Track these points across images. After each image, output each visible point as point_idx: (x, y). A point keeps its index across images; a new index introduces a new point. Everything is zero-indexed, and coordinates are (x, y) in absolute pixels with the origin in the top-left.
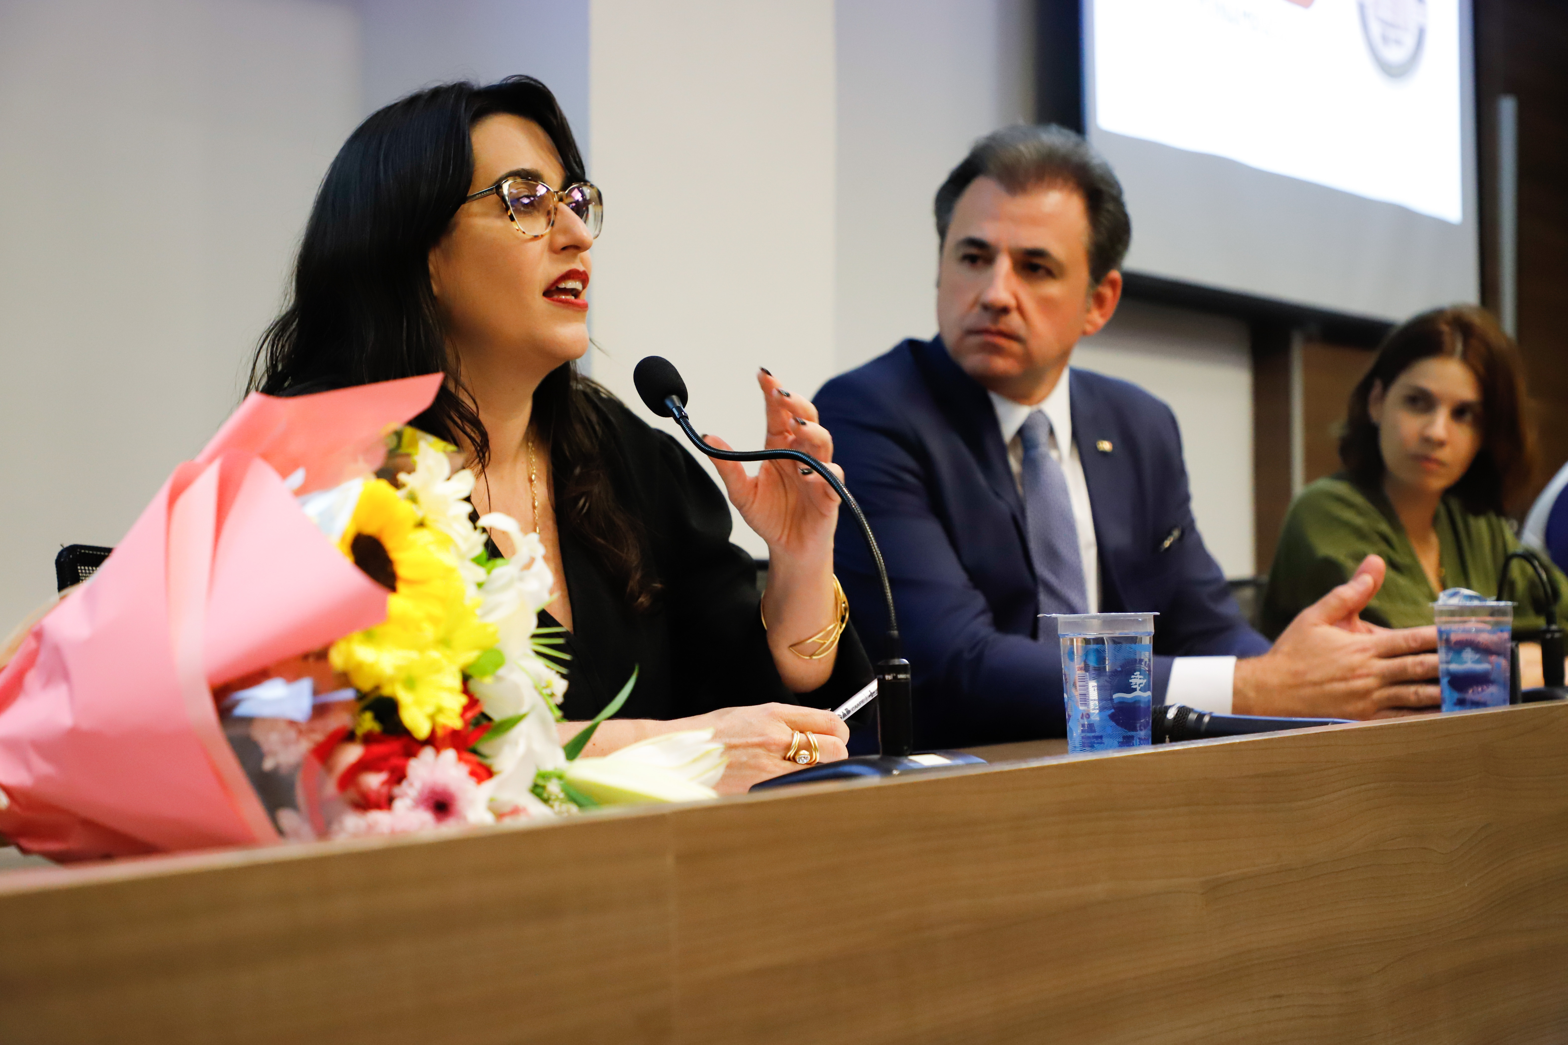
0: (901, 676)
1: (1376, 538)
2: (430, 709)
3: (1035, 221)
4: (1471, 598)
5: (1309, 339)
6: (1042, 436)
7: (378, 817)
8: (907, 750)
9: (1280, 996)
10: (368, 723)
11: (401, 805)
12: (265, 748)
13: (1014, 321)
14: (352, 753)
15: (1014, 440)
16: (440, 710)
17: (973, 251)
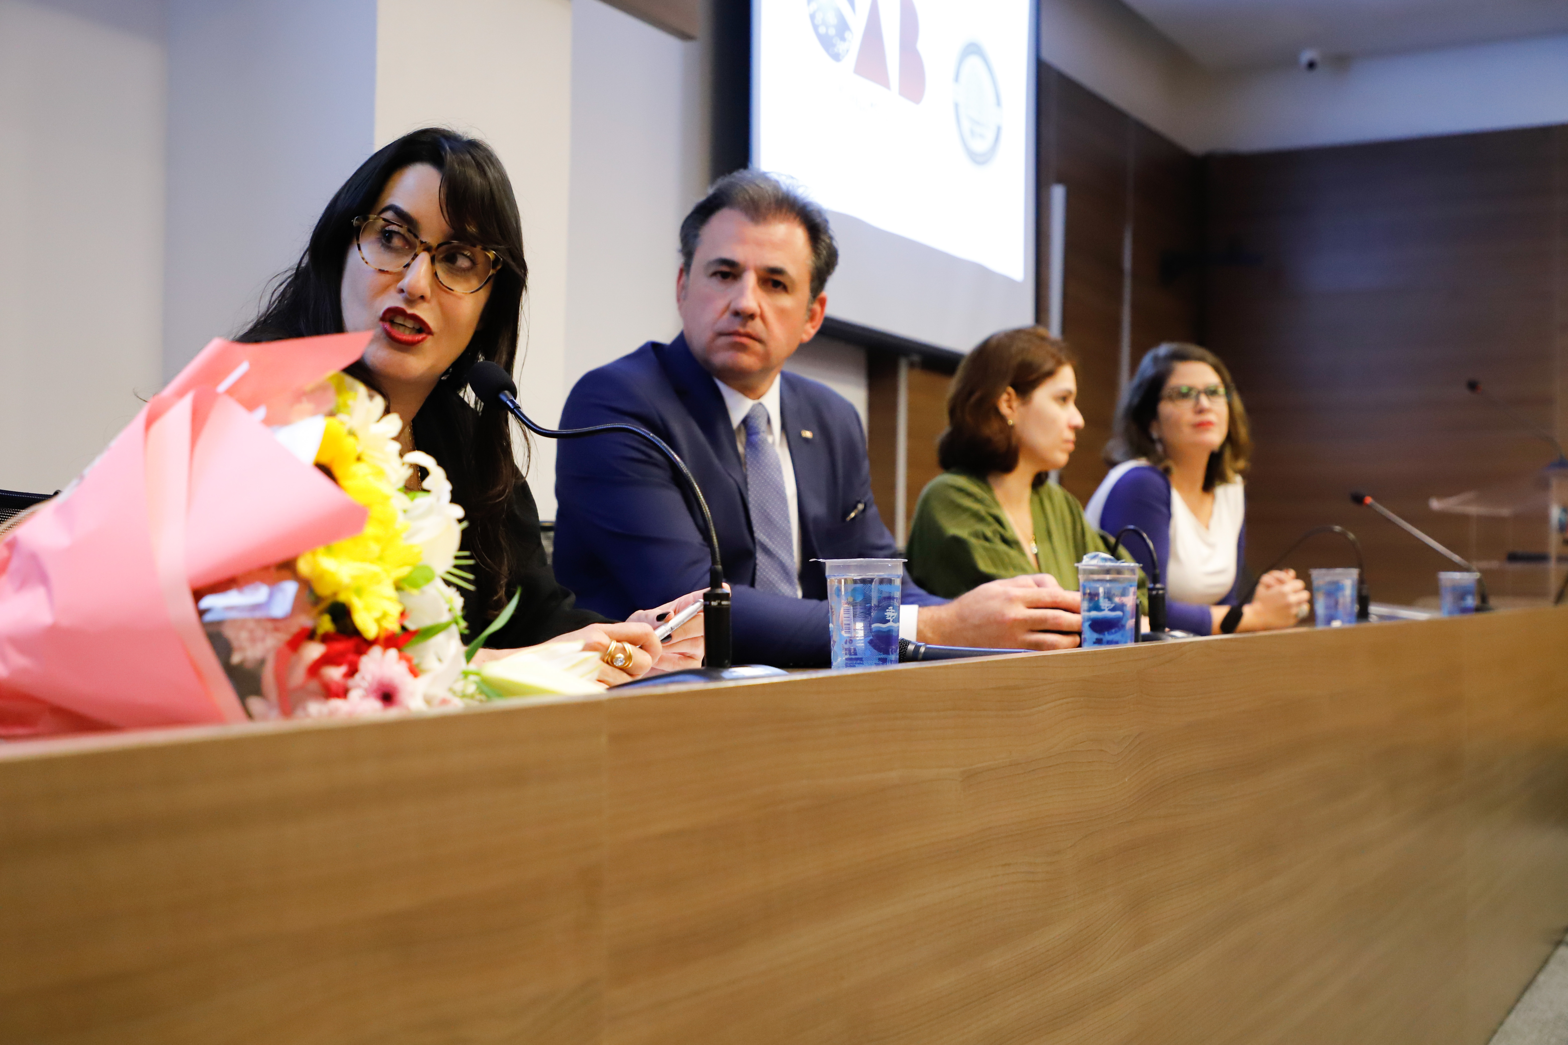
0: (724, 603)
1: (990, 519)
2: (377, 614)
3: (775, 246)
4: (1106, 560)
5: (912, 365)
6: (763, 426)
7: (336, 704)
8: (727, 664)
9: (1009, 865)
10: (326, 625)
11: (355, 695)
12: (235, 644)
13: (756, 326)
14: (314, 651)
15: (739, 427)
16: (384, 616)
17: (725, 269)
